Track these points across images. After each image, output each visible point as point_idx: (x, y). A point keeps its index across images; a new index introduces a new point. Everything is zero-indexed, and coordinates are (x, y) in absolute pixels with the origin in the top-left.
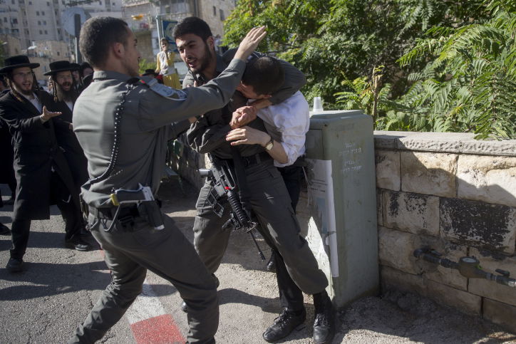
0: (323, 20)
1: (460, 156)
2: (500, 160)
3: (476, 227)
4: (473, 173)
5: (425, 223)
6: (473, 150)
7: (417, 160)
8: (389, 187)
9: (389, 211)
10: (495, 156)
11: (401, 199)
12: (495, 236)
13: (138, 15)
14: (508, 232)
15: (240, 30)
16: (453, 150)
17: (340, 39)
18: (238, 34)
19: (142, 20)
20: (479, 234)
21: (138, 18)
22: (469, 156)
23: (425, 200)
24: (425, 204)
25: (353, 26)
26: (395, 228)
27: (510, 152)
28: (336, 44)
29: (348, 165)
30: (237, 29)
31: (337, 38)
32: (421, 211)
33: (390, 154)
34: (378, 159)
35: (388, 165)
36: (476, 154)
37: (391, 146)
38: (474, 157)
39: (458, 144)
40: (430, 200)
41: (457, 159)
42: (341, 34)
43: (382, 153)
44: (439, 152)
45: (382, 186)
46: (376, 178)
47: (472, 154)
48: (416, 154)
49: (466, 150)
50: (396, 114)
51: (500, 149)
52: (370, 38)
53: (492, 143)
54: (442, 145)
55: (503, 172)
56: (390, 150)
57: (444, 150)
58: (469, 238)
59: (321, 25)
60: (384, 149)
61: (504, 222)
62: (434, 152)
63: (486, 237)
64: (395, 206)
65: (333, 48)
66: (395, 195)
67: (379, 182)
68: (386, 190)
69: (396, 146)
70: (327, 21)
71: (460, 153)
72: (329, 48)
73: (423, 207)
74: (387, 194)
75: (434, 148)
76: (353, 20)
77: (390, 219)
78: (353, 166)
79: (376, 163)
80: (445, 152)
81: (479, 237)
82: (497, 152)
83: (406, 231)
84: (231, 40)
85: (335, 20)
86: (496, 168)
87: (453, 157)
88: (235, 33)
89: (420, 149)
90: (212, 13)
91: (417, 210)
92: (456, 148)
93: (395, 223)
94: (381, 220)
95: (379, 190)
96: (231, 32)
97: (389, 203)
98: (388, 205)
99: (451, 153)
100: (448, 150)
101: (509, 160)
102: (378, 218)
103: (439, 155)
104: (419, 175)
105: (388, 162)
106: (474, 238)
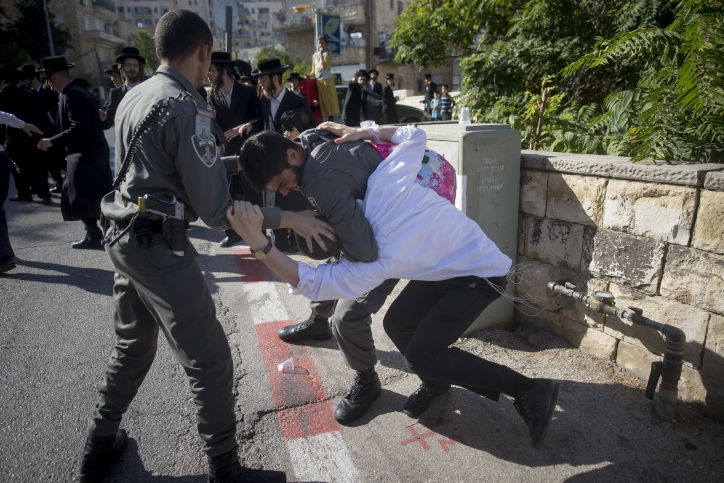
0: (516, 19)
1: (610, 181)
2: (651, 186)
3: (619, 261)
4: (621, 200)
5: (566, 254)
6: (624, 174)
7: (564, 183)
8: (533, 212)
9: (530, 238)
10: (646, 182)
11: (545, 226)
12: (637, 272)
13: (300, 6)
14: (651, 268)
15: (411, 28)
16: (603, 173)
17: (532, 44)
18: (410, 33)
19: (304, 13)
20: (620, 268)
21: (300, 10)
22: (619, 181)
23: (569, 229)
24: (568, 233)
25: (552, 27)
26: (535, 258)
27: (662, 178)
28: (527, 50)
29: (486, 183)
30: (408, 27)
31: (530, 42)
32: (564, 240)
33: (537, 175)
34: (523, 181)
35: (533, 188)
36: (626, 179)
37: (539, 166)
38: (624, 182)
39: (608, 167)
40: (574, 229)
41: (607, 183)
42: (537, 37)
43: (529, 174)
44: (588, 175)
45: (526, 211)
46: (520, 201)
47: (622, 179)
48: (564, 176)
49: (615, 174)
50: (563, 133)
51: (652, 174)
52: (572, 43)
53: (644, 167)
54: (592, 167)
55: (653, 201)
56: (538, 170)
57: (593, 173)
58: (610, 273)
59: (513, 24)
60: (533, 169)
61: (648, 257)
62: (583, 175)
63: (627, 273)
64: (537, 233)
65: (522, 55)
66: (539, 221)
67: (523, 205)
68: (531, 215)
69: (544, 166)
70: (519, 21)
71: (610, 177)
72: (517, 54)
73: (566, 236)
74: (531, 219)
75: (583, 170)
76: (553, 19)
77: (531, 248)
78: (492, 184)
79: (522, 184)
80: (595, 176)
81: (620, 272)
82: (649, 178)
83: (546, 262)
84: (401, 41)
85: (531, 19)
86: (646, 195)
87: (603, 181)
88: (407, 32)
89: (569, 171)
90: (388, 5)
91: (559, 239)
92: (606, 171)
93: (535, 252)
94: (522, 248)
95: (522, 215)
96: (401, 31)
97: (532, 229)
98: (531, 232)
99: (601, 176)
100: (597, 173)
101: (660, 187)
102: (518, 246)
103: (588, 178)
104: (566, 199)
105: (533, 183)
106: (615, 274)
